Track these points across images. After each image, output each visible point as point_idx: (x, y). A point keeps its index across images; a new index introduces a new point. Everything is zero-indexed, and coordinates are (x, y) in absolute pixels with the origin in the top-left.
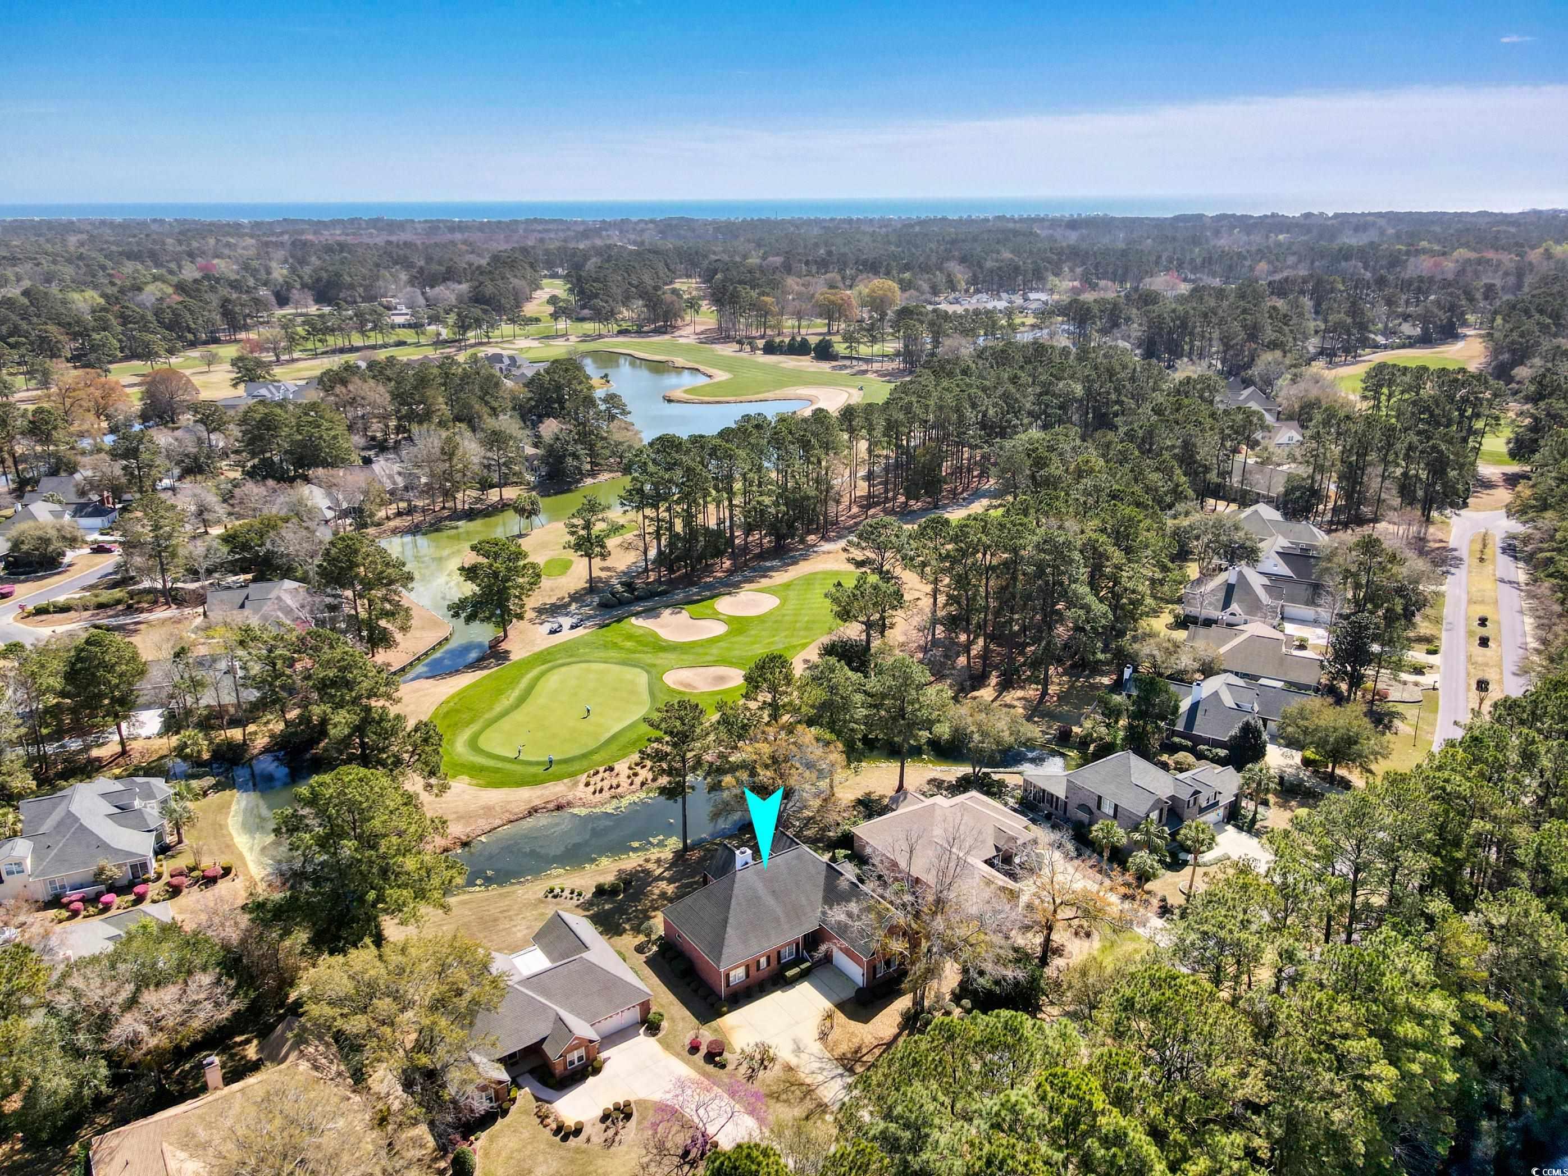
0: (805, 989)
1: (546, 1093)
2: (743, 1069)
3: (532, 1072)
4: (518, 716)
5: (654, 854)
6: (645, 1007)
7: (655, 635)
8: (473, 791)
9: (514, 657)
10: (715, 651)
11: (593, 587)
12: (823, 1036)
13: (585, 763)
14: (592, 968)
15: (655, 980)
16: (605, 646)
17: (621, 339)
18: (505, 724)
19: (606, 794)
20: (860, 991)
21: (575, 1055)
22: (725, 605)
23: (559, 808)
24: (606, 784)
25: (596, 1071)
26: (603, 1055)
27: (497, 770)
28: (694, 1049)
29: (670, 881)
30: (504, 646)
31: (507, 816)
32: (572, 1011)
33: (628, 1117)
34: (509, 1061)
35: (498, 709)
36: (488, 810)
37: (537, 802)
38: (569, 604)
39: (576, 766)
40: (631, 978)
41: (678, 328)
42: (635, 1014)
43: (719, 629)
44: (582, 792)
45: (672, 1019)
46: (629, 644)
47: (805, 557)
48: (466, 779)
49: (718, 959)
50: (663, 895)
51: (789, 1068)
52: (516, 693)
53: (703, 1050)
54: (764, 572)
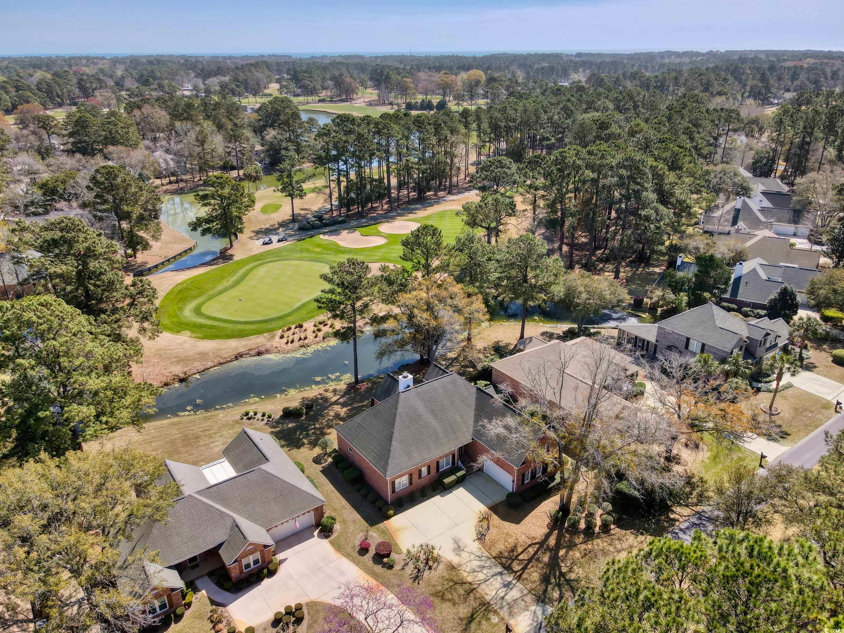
0: (461, 493)
1: (221, 595)
2: (410, 569)
3: (210, 575)
4: (233, 292)
5: (332, 386)
6: (319, 512)
7: (337, 245)
8: (191, 341)
9: (236, 258)
10: (378, 254)
11: (294, 219)
12: (481, 537)
13: (281, 322)
14: (270, 478)
15: (330, 487)
16: (301, 251)
17: (320, 104)
18: (223, 297)
19: (296, 344)
20: (510, 495)
21: (251, 559)
22: (385, 228)
23: (259, 354)
24: (296, 337)
25: (272, 573)
26: (280, 556)
27: (212, 327)
28: (364, 550)
29: (343, 405)
30: (230, 252)
31: (216, 361)
32: (250, 517)
33: (299, 621)
34: (183, 568)
35: (220, 288)
36: (203, 355)
37: (242, 350)
38: (278, 229)
39: (274, 325)
40: (306, 486)
41: (354, 100)
42: (310, 518)
43: (380, 241)
44: (277, 342)
45: (344, 522)
46: (318, 250)
47: (438, 203)
48: (188, 333)
49: (385, 469)
50: (337, 416)
51: (452, 567)
52: (234, 278)
53: (372, 551)
54: (411, 211)
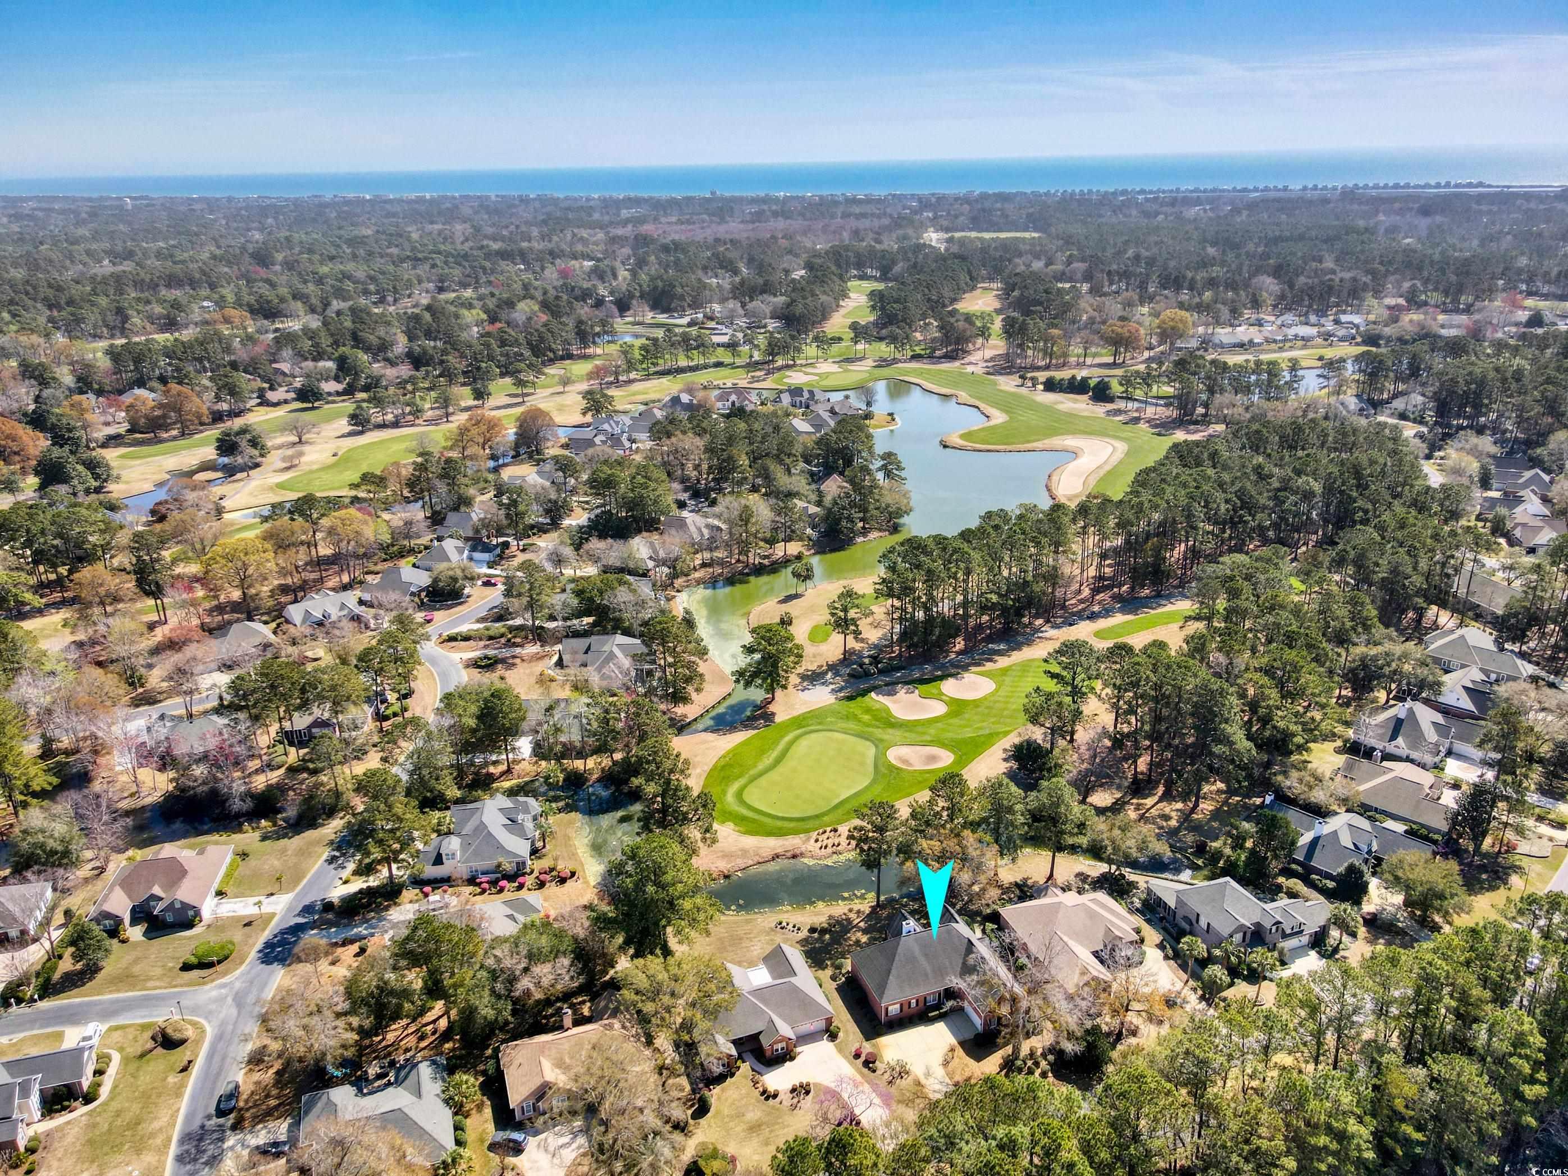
0: (941, 1027)
1: (759, 1067)
2: (887, 1076)
3: (752, 1051)
4: (773, 775)
5: (857, 905)
6: (829, 1021)
7: (887, 711)
8: (735, 835)
9: (778, 719)
10: (932, 731)
11: (848, 657)
12: (946, 1063)
13: (817, 822)
14: (795, 990)
15: (840, 1002)
16: (847, 717)
17: (914, 365)
18: (763, 781)
19: (829, 850)
20: (978, 1036)
21: (779, 1046)
22: (949, 687)
23: (794, 857)
24: (830, 842)
25: (792, 1059)
26: (798, 1049)
27: (754, 821)
28: (857, 1056)
29: (864, 931)
30: (772, 708)
31: (757, 859)
32: (780, 1016)
33: (807, 1093)
34: (736, 1043)
35: (761, 767)
36: (744, 852)
37: (779, 851)
38: (826, 673)
39: (810, 824)
40: (821, 999)
41: (968, 353)
42: (821, 1025)
43: (938, 709)
44: (812, 846)
45: (846, 1032)
46: (866, 717)
48: (731, 825)
49: (881, 994)
50: (857, 942)
51: (918, 1082)
52: (774, 754)
53: (863, 1058)
